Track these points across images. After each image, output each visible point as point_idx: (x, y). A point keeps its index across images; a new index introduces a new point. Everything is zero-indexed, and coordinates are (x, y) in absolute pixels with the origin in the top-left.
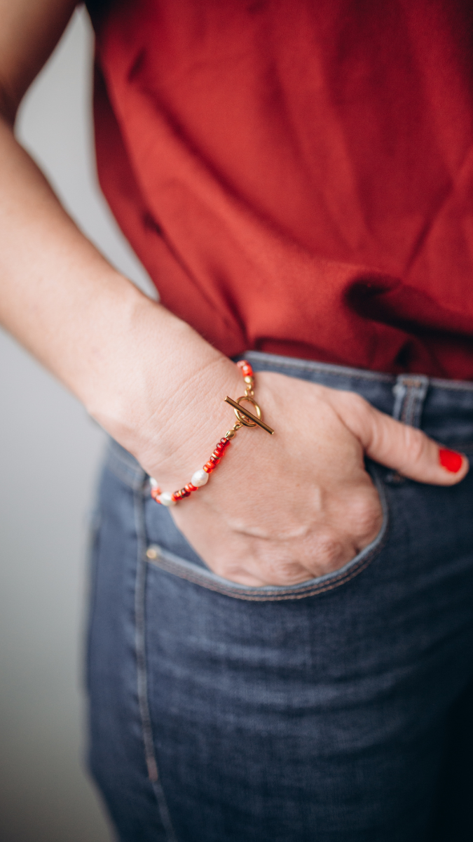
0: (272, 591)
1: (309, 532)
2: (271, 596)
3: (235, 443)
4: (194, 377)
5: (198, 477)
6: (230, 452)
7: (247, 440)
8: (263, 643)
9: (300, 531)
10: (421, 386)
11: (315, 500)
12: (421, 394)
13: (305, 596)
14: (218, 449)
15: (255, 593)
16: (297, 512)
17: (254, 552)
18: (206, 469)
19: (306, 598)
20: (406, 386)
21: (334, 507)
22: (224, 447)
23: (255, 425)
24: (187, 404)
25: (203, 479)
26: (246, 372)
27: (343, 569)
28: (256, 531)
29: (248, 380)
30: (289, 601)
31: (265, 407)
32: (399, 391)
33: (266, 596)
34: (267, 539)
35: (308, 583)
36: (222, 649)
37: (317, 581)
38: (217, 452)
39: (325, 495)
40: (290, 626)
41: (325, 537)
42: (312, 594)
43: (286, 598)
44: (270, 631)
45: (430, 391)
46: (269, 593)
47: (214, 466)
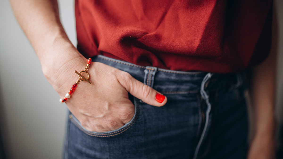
0: (96, 133)
1: (104, 117)
2: (95, 135)
3: (79, 86)
4: (68, 63)
5: (67, 95)
6: (77, 89)
7: (82, 85)
8: (95, 150)
9: (101, 116)
10: (154, 71)
11: (106, 106)
12: (154, 73)
13: (105, 136)
14: (72, 87)
15: (91, 133)
16: (100, 110)
17: (88, 120)
18: (69, 93)
19: (106, 137)
20: (148, 70)
21: (113, 109)
22: (75, 87)
23: (85, 81)
24: (64, 72)
25: (68, 96)
26: (88, 62)
27: (118, 130)
28: (87, 114)
29: (88, 65)
30: (100, 137)
31: (92, 75)
32: (146, 72)
33: (94, 135)
34: (91, 117)
35: (106, 133)
36: (84, 149)
37: (109, 132)
38: (72, 88)
39: (110, 105)
40: (102, 145)
41: (110, 119)
42: (107, 136)
43: (100, 136)
44: (97, 146)
45: (158, 73)
46: (95, 134)
47: (72, 93)
